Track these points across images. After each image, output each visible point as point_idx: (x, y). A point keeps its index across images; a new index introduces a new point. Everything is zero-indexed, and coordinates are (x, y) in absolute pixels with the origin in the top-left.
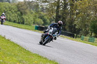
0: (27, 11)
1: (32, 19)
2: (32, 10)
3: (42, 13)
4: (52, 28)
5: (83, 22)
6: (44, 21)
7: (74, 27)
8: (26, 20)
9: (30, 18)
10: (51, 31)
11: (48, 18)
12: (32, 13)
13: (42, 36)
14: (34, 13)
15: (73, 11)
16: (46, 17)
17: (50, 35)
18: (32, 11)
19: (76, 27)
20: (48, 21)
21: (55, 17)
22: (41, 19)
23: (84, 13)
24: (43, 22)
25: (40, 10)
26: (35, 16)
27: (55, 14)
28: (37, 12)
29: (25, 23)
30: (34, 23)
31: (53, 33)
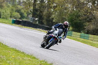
0: (4, 4)
1: (9, 13)
2: (8, 3)
3: (19, 6)
4: (58, 29)
5: (60, 15)
6: (21, 14)
7: (52, 21)
8: (2, 14)
9: (7, 11)
10: (56, 32)
11: (25, 12)
12: (8, 6)
13: (45, 38)
14: (11, 6)
15: (50, 4)
16: (23, 11)
17: (54, 37)
18: (9, 5)
19: (54, 21)
20: (25, 15)
21: (32, 11)
22: (18, 12)
23: (62, 6)
24: (20, 16)
25: (17, 3)
26: (12, 10)
27: (32, 8)
28: (14, 5)
29: (2, 17)
30: (11, 17)
31: (59, 35)
